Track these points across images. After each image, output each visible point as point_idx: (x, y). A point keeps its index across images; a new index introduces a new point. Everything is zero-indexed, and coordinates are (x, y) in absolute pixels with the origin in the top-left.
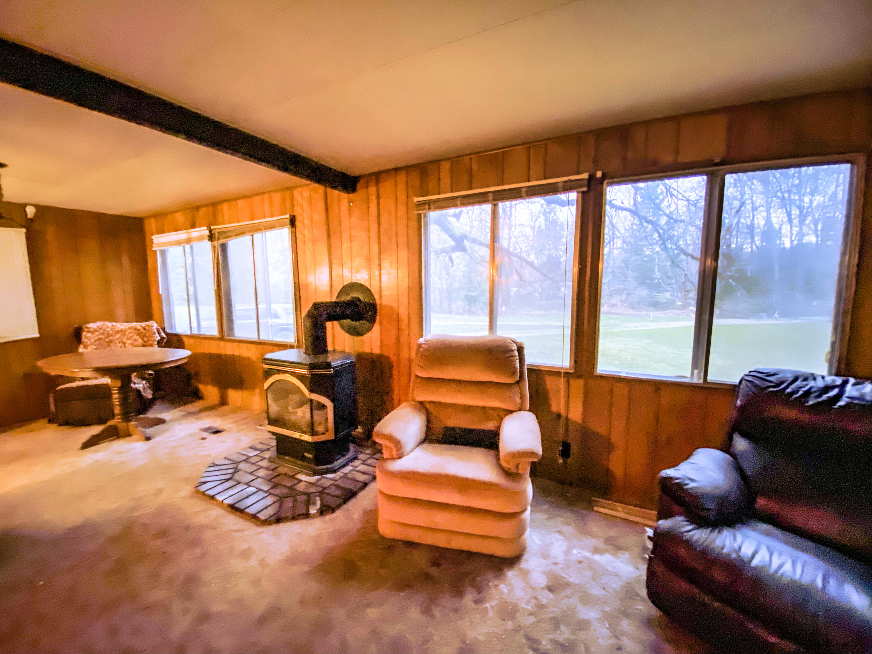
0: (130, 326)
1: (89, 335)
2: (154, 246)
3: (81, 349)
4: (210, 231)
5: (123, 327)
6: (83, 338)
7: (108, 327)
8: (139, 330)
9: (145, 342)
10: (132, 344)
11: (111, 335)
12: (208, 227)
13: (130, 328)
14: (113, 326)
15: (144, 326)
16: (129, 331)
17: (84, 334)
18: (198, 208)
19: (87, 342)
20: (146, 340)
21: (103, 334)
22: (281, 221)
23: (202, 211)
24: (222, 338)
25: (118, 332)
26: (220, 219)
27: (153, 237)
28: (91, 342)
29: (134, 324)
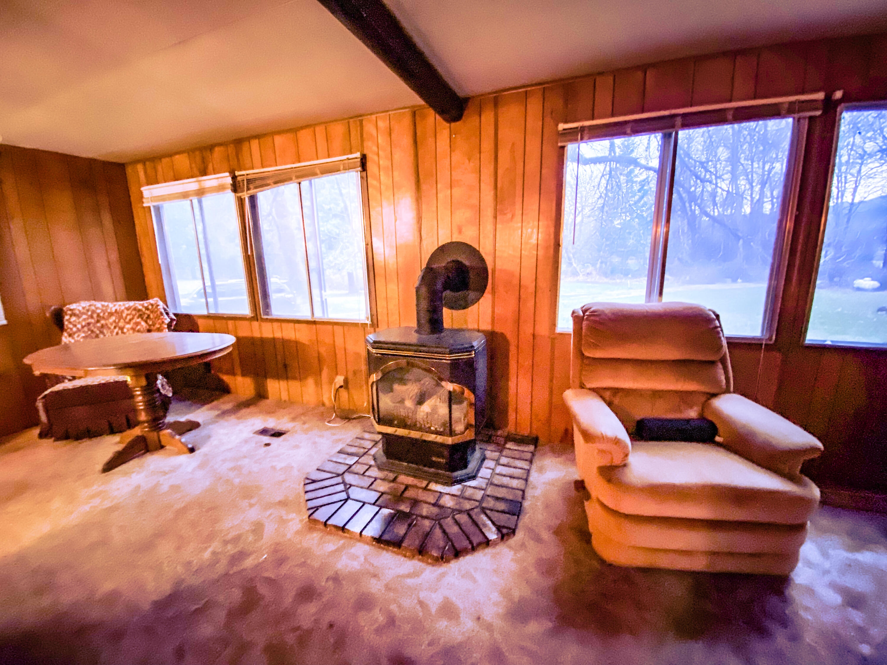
0: (127, 306)
1: (73, 319)
2: (144, 200)
3: (65, 339)
4: (234, 178)
5: (117, 307)
6: (66, 323)
7: (97, 308)
8: (139, 310)
9: (150, 326)
10: (133, 329)
11: (103, 318)
12: (230, 172)
13: (128, 309)
14: (103, 306)
15: (146, 305)
16: (126, 312)
17: (67, 317)
18: (211, 148)
19: (71, 329)
20: (151, 323)
21: (92, 317)
22: (346, 161)
23: (218, 150)
24: (255, 318)
25: (111, 314)
26: (247, 162)
27: (142, 189)
28: (78, 329)
29: (131, 303)
